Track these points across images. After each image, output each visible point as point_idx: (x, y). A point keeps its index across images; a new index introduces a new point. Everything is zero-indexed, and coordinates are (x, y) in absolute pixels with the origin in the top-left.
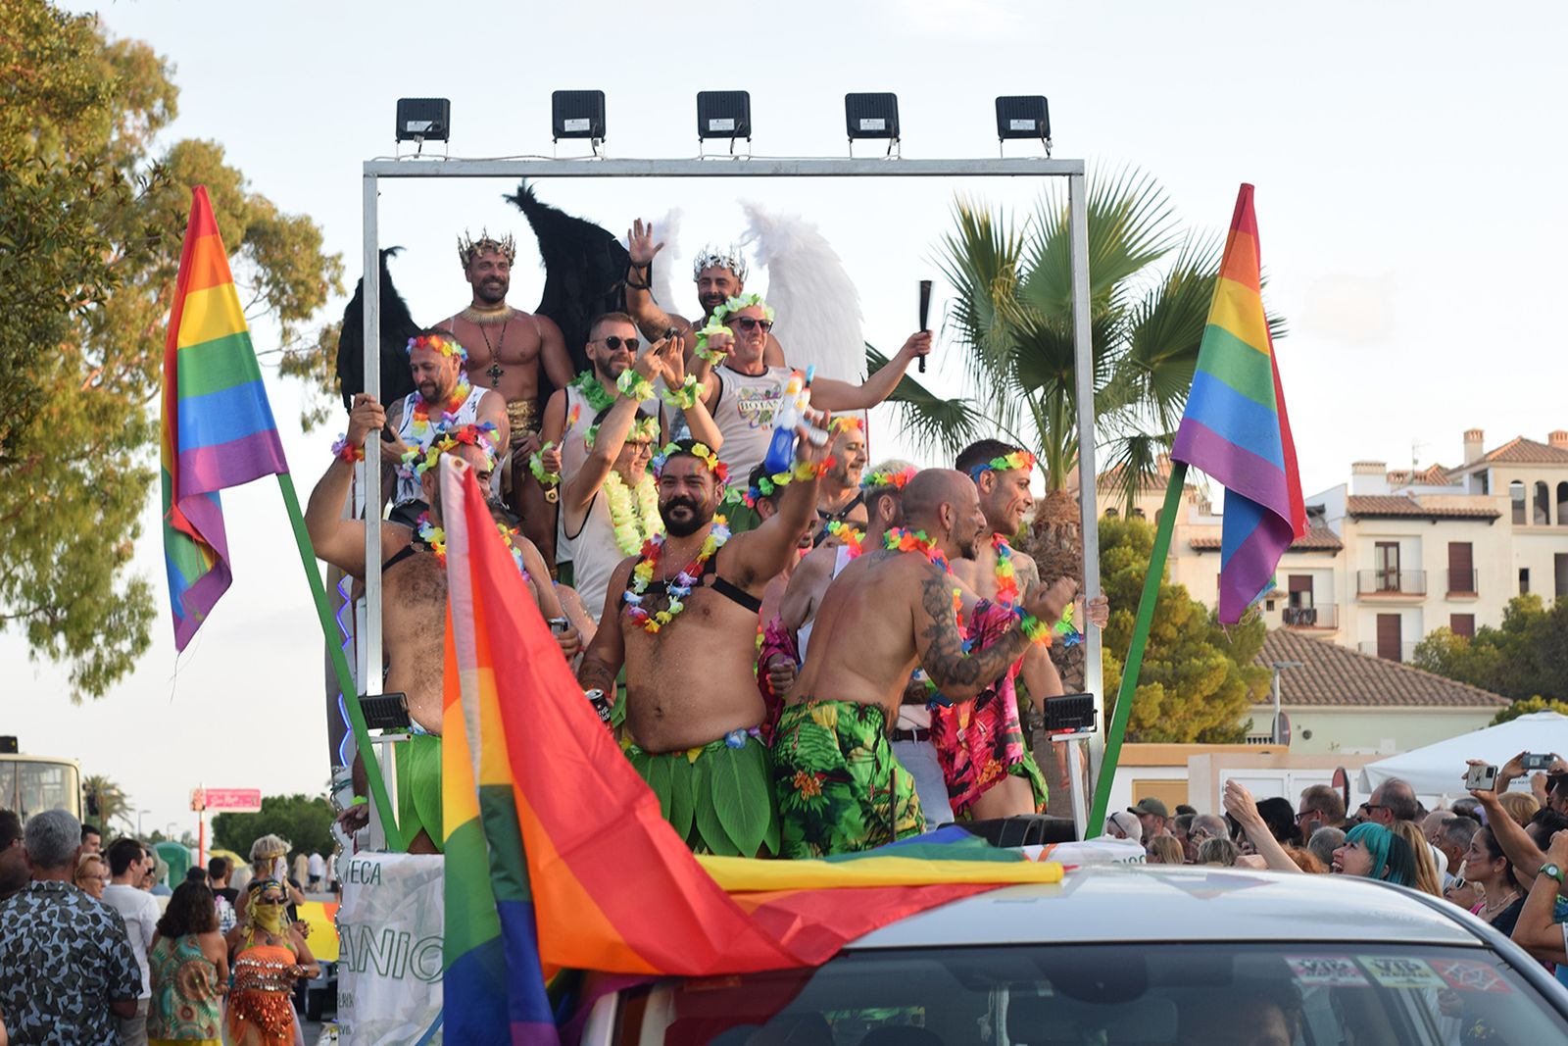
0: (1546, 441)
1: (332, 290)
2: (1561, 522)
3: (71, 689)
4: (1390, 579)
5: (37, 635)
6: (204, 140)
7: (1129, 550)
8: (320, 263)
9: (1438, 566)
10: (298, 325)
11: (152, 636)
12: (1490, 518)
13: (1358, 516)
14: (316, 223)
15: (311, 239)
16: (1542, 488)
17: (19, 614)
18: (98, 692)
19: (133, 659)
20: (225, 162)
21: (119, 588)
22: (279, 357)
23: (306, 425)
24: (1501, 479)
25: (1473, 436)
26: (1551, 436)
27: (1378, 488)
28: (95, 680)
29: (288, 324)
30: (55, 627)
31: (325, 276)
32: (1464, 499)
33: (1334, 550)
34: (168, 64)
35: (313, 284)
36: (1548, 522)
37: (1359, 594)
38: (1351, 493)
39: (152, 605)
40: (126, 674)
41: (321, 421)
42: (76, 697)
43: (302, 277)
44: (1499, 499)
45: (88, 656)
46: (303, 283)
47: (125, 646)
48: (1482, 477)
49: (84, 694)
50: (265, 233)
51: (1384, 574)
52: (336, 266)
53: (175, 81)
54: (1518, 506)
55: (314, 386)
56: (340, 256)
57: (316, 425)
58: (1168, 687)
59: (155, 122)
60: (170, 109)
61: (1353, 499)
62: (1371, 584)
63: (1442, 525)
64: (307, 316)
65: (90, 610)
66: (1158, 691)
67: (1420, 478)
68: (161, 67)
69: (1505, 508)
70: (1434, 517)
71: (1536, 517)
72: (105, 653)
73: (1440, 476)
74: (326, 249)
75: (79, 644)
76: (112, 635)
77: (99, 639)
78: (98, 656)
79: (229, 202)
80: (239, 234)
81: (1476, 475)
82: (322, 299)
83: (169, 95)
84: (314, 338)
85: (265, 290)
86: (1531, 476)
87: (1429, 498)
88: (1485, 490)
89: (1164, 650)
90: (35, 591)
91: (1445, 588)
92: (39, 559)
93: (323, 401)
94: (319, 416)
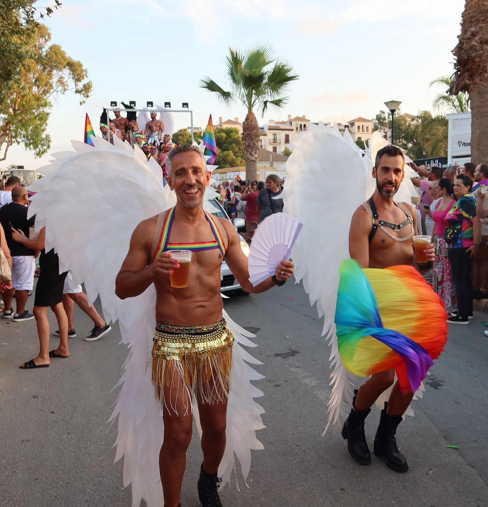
0: (301, 117)
1: (85, 76)
2: (304, 130)
3: (34, 156)
4: (275, 140)
5: (26, 145)
6: (57, 44)
7: (234, 133)
8: (82, 71)
9: (283, 138)
10: (79, 83)
11: (50, 146)
12: (292, 130)
13: (270, 129)
14: (81, 62)
15: (81, 66)
16: (301, 125)
17: (23, 141)
18: (40, 157)
19: (47, 150)
20: (62, 50)
21: (43, 136)
22: (75, 90)
23: (81, 104)
24: (294, 123)
25: (289, 116)
26: (303, 116)
27: (273, 125)
28: (39, 154)
29: (76, 83)
30: (30, 144)
31: (84, 74)
32: (288, 127)
33: (265, 135)
34: (49, 29)
35: (81, 74)
36: (302, 131)
37: (270, 143)
38: (268, 125)
39: (51, 140)
40: (46, 153)
41: (84, 103)
42: (35, 158)
43: (79, 73)
44: (294, 127)
45: (38, 150)
46: (79, 74)
47: (45, 147)
48: (291, 123)
49: (38, 158)
50: (71, 64)
51: (274, 139)
52: (86, 71)
53: (50, 32)
54: (297, 128)
55: (82, 96)
56: (87, 69)
57: (83, 104)
58: (242, 158)
59: (46, 40)
60: (49, 38)
61: (269, 126)
62: (272, 141)
63: (284, 131)
64: (80, 81)
65: (38, 140)
66: (240, 159)
67: (280, 123)
68: (47, 29)
69: (295, 129)
70: (283, 130)
71: (300, 130)
72: (41, 149)
73: (283, 123)
74: (84, 68)
75: (35, 148)
76: (42, 145)
77: (40, 146)
78: (40, 149)
79: (63, 57)
80: (65, 64)
81: (290, 123)
82: (83, 78)
83: (49, 35)
84: (82, 86)
85: (71, 76)
86: (299, 123)
87: (282, 126)
88: (291, 125)
89: (241, 151)
90: (26, 137)
91: (284, 142)
92: (26, 130)
93: (84, 99)
94: (84, 102)
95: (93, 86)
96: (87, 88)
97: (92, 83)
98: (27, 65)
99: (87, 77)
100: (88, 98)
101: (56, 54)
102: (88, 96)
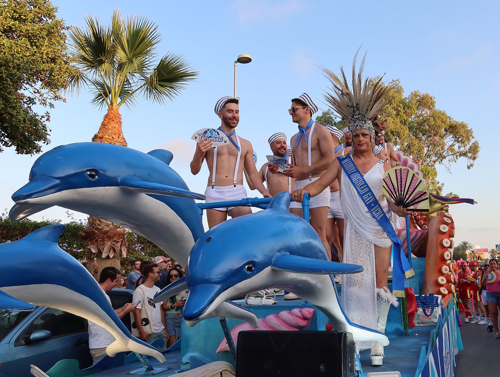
23: (469, 168)
31: (469, 134)
57: (471, 167)
82: (468, 139)
93: (472, 161)
94: (472, 165)
95: (480, 145)
96: (474, 150)
97: (478, 143)
98: (396, 132)
99: (473, 137)
100: (476, 160)
101: (434, 119)
102: (475, 158)
